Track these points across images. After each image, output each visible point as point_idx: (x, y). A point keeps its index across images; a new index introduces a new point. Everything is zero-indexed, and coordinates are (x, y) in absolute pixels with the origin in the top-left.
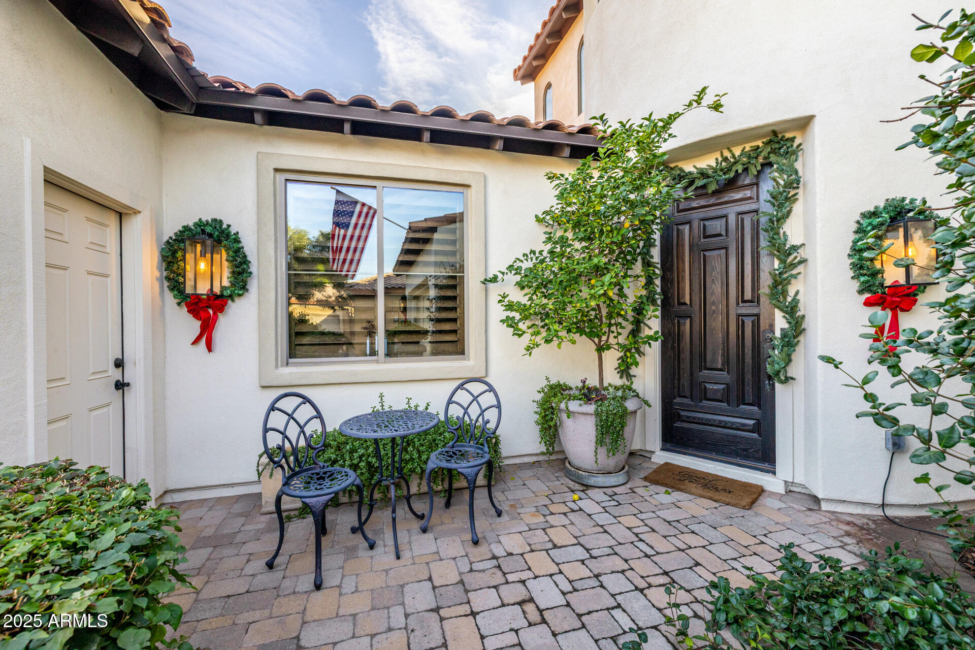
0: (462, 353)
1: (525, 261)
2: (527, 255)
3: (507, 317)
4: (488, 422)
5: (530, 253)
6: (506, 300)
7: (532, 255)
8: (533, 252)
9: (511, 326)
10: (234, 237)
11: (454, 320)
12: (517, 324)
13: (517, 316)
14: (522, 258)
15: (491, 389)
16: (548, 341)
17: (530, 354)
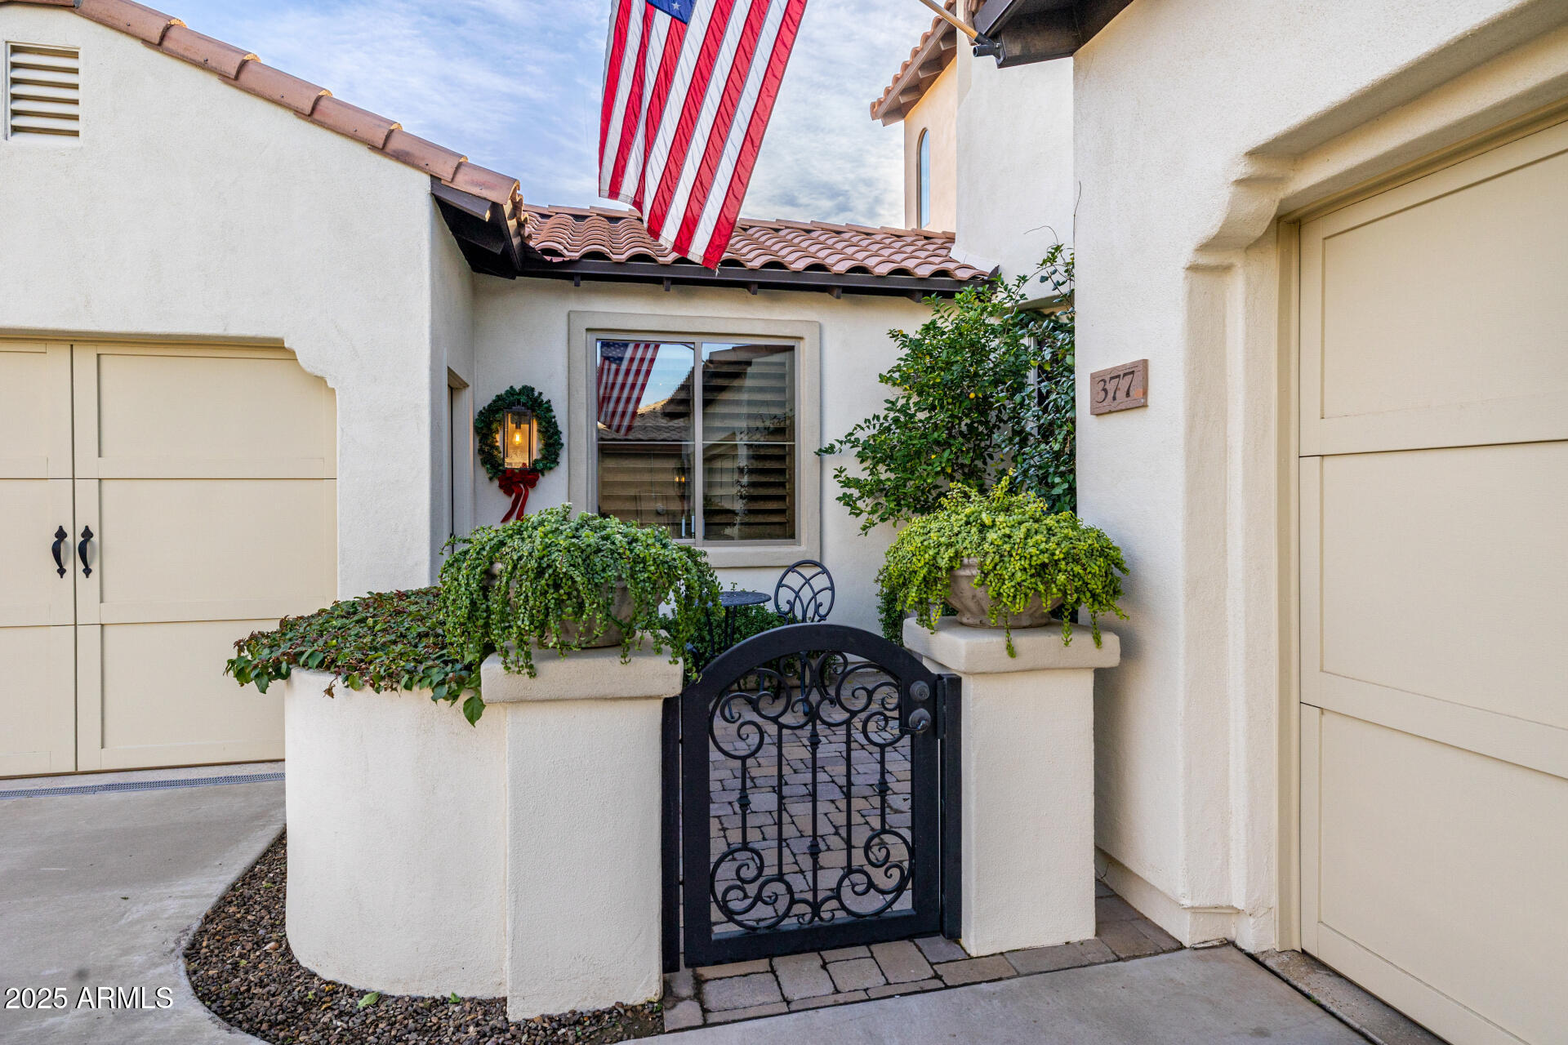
0: (792, 536)
1: (866, 429)
2: (869, 421)
3: (845, 494)
4: (821, 605)
5: (873, 419)
6: (843, 475)
7: (876, 421)
8: (877, 417)
9: (847, 504)
10: (546, 405)
11: (782, 498)
12: (855, 502)
13: (855, 493)
14: (864, 425)
15: (825, 571)
16: (883, 520)
17: (866, 534)
